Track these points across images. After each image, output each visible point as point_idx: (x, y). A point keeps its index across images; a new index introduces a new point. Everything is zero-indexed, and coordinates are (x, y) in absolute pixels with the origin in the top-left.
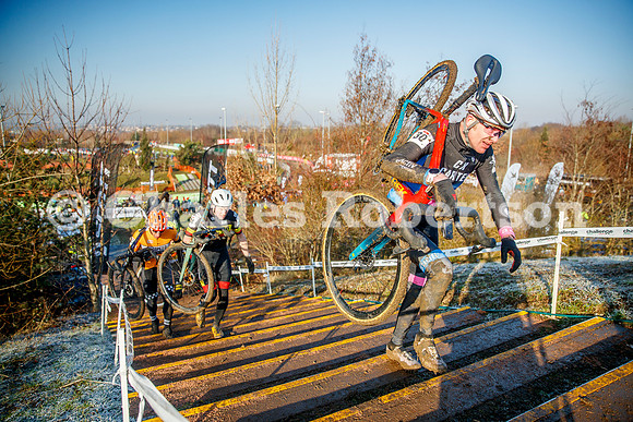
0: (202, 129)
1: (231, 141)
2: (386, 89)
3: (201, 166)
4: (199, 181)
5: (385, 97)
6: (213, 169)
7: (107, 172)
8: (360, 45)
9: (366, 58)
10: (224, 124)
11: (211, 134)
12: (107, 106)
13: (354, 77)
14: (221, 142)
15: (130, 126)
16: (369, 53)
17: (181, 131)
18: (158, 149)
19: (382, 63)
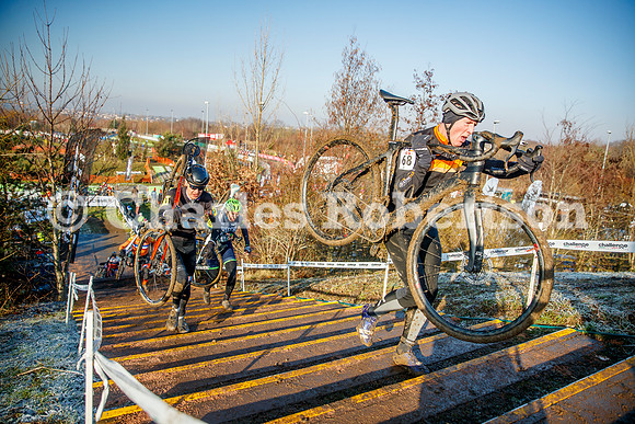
0: (183, 122)
1: (212, 136)
5: (370, 102)
7: (82, 157)
8: (349, 48)
9: (354, 61)
10: (206, 118)
11: (192, 127)
13: (341, 79)
14: (201, 135)
15: (107, 113)
16: (358, 56)
17: (161, 122)
18: (138, 139)
19: (370, 67)
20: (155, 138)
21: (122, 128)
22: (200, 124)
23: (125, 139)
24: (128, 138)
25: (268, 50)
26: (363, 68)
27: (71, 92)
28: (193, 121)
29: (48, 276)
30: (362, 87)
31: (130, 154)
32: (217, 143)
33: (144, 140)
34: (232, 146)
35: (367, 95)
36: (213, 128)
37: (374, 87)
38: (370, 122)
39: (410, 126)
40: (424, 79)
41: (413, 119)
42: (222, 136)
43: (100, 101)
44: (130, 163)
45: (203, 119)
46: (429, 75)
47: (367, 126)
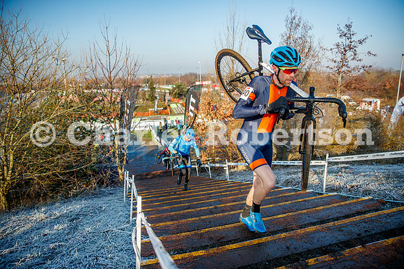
0: (186, 75)
1: (204, 83)
2: (307, 45)
3: (185, 99)
4: (184, 108)
5: (306, 50)
6: (193, 100)
7: (129, 102)
8: (290, 16)
9: (293, 24)
10: (200, 72)
11: (191, 78)
12: (129, 62)
13: (285, 37)
14: (197, 83)
15: (142, 75)
16: (296, 21)
17: (172, 77)
18: (160, 88)
19: (305, 27)
20: (170, 87)
21: (151, 83)
22: (196, 76)
23: (153, 89)
24: (154, 88)
25: (236, 24)
26: (300, 28)
27: (120, 64)
28: (191, 74)
29: (114, 173)
30: (300, 41)
31: (156, 97)
32: (208, 86)
33: (163, 89)
34: (216, 88)
35: (304, 47)
36: (204, 79)
37: (309, 40)
38: (307, 65)
39: (336, 64)
40: (345, 31)
41: (339, 59)
42: (210, 82)
43: (137, 68)
44: (156, 103)
45: (198, 73)
46: (348, 27)
47: (306, 67)
